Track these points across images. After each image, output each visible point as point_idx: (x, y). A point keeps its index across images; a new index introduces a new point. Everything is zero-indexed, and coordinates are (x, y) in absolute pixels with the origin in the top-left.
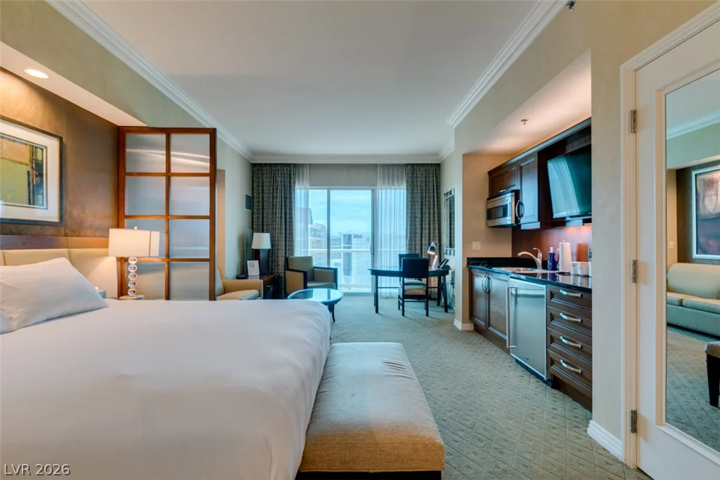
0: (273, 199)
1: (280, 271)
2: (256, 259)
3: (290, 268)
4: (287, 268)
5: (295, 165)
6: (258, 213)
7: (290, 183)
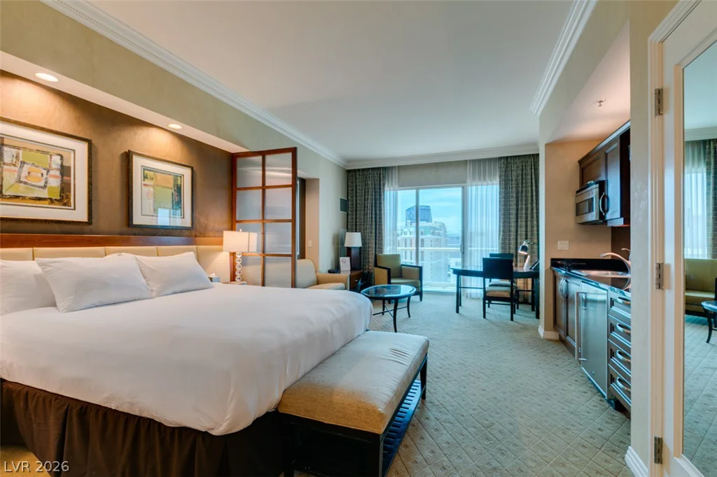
0: (365, 201)
1: (370, 268)
2: (348, 256)
3: (378, 265)
4: (376, 265)
5: (385, 169)
6: (353, 215)
7: (380, 185)
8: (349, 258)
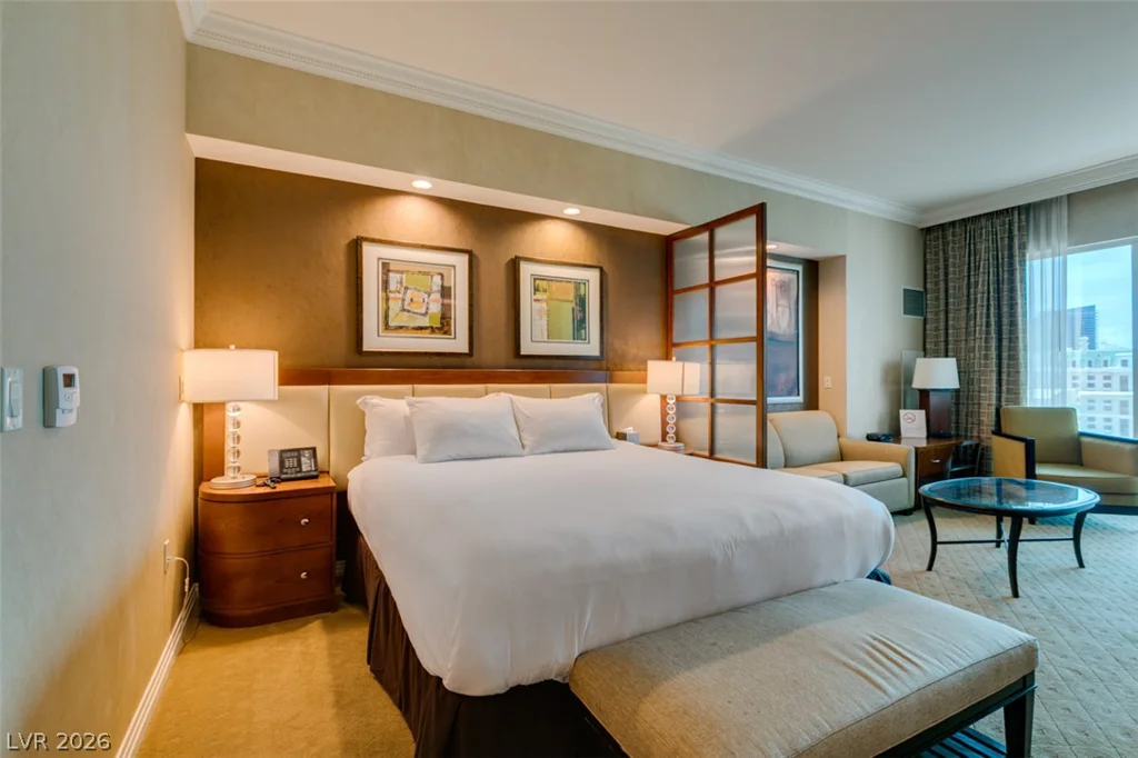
0: (969, 288)
1: (983, 436)
2: (920, 407)
3: (1004, 431)
4: (998, 433)
6: (938, 320)
8: (923, 412)
